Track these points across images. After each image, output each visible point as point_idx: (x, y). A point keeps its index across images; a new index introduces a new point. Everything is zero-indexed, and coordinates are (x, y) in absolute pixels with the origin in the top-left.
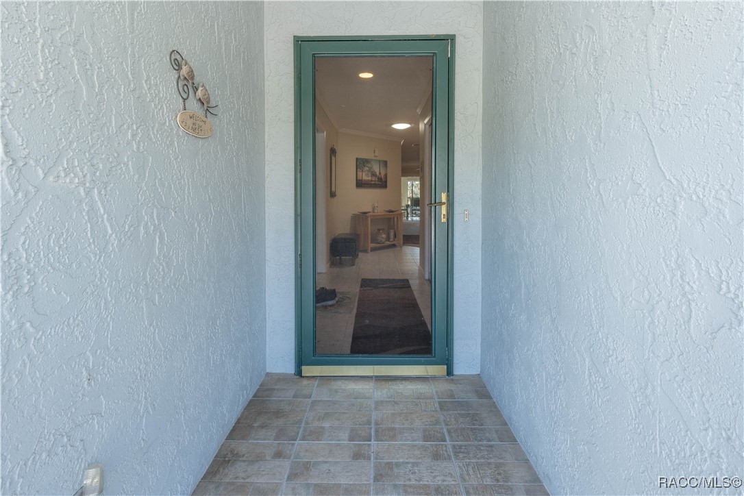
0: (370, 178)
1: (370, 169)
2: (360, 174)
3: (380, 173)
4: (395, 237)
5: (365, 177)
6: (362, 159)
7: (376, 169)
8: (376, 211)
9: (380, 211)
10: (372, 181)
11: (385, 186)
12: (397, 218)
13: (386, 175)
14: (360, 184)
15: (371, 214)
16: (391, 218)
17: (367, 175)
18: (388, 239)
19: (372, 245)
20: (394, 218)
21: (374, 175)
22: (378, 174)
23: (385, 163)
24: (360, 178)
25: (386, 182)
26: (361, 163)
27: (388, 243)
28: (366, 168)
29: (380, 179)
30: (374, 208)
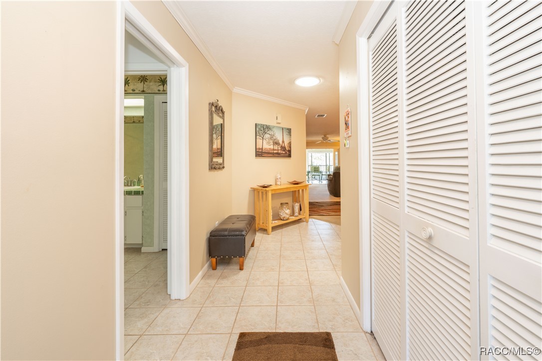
0: (272, 147)
1: (272, 137)
2: (260, 141)
3: (283, 142)
4: (301, 210)
5: (267, 146)
6: (263, 126)
7: (279, 136)
8: (279, 183)
9: (284, 183)
10: (274, 150)
11: (290, 156)
12: (303, 190)
13: (290, 144)
14: (260, 153)
15: (273, 187)
16: (295, 191)
17: (268, 143)
18: (293, 214)
19: (273, 223)
20: (299, 191)
21: (276, 143)
22: (281, 143)
23: (289, 131)
24: (259, 146)
25: (290, 151)
26: (261, 130)
27: (293, 219)
28: (267, 136)
29: (283, 148)
30: (276, 180)
